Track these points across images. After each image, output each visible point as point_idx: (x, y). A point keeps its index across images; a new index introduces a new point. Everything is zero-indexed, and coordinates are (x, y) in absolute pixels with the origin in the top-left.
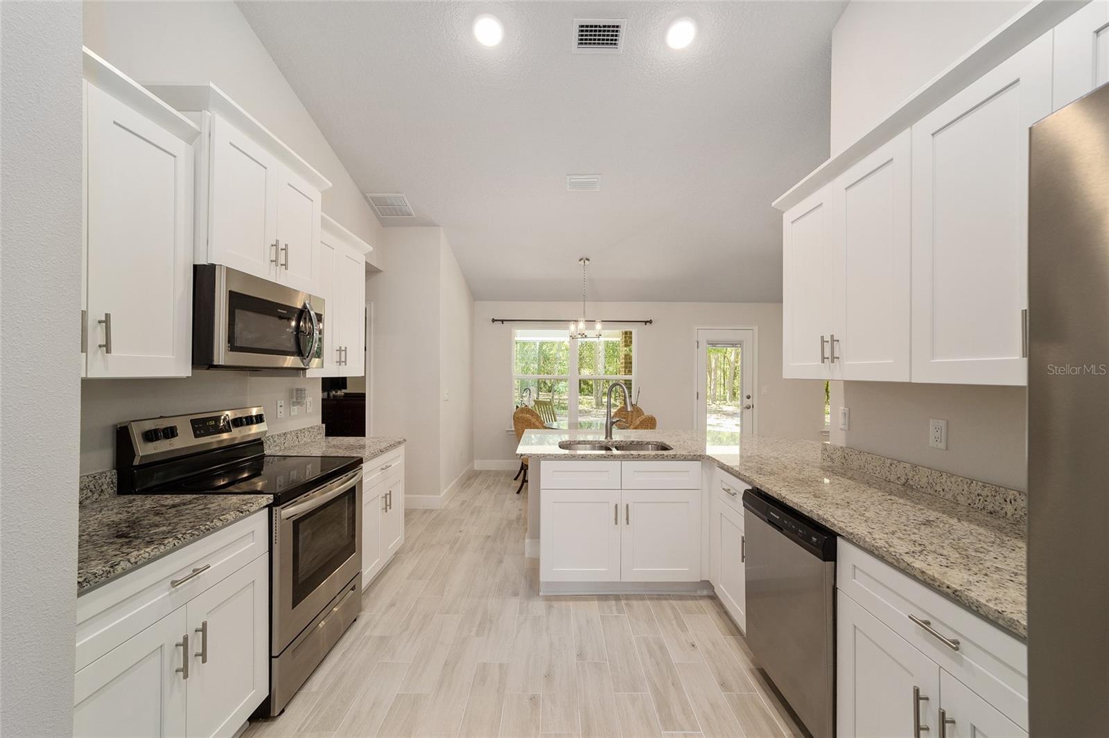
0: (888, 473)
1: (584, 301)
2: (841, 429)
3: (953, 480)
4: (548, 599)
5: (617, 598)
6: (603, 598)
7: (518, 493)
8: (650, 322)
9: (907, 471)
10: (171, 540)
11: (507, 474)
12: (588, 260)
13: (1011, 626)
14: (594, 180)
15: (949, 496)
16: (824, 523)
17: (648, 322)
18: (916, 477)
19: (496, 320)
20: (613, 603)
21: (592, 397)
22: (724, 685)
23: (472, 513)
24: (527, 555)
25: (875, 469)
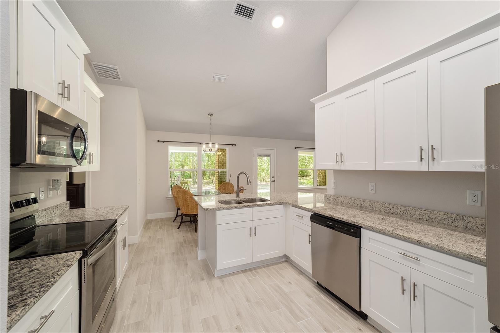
0: (353, 203)
1: (210, 134)
2: (332, 188)
3: (378, 203)
4: (220, 277)
5: (250, 270)
6: (244, 271)
7: (178, 228)
8: (235, 145)
9: (361, 202)
10: (32, 299)
11: (168, 219)
12: (212, 114)
13: (441, 249)
14: (225, 78)
15: (377, 209)
16: (355, 224)
17: (234, 145)
18: (365, 204)
19: (160, 141)
20: (250, 272)
21: (191, 179)
22: (308, 296)
23: (158, 242)
24: (199, 259)
25: (348, 202)
